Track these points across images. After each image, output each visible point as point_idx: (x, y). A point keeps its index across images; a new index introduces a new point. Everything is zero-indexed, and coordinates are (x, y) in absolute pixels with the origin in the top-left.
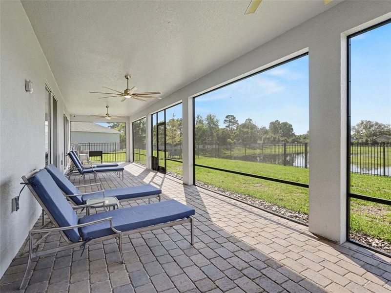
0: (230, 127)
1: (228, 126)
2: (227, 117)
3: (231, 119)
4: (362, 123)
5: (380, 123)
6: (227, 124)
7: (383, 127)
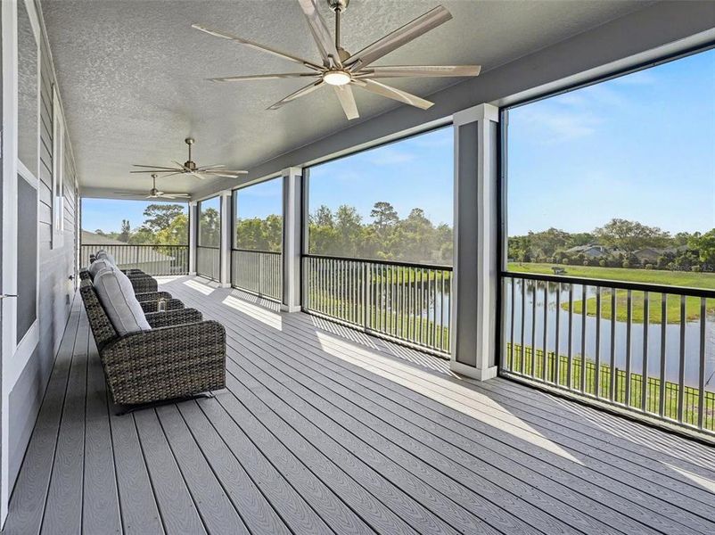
0: (383, 223)
1: (380, 223)
2: (378, 205)
3: (384, 209)
4: (615, 223)
5: (643, 224)
6: (377, 219)
7: (648, 232)
